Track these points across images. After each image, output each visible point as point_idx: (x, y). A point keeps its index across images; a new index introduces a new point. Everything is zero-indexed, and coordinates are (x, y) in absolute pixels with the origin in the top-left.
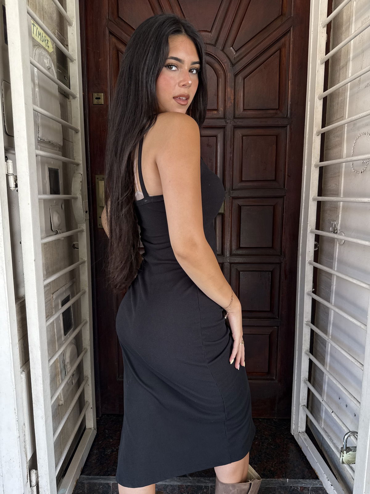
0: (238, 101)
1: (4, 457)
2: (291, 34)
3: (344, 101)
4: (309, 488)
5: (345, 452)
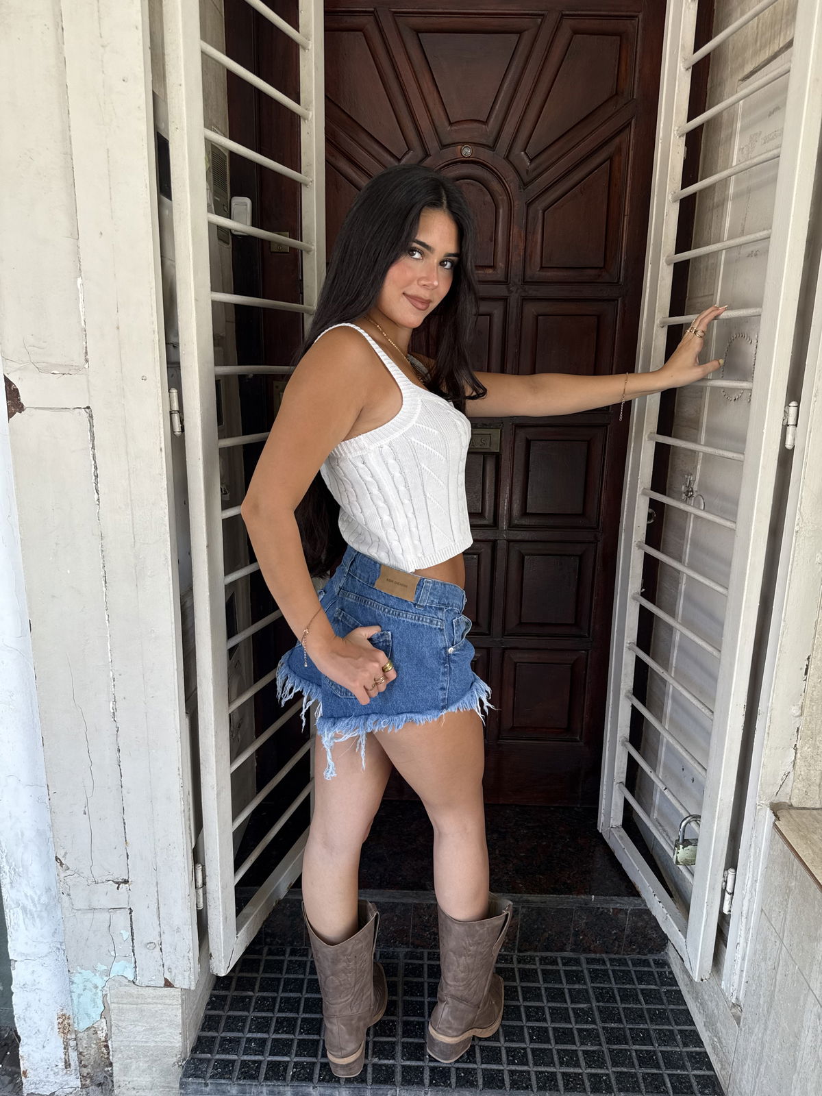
0: (532, 252)
1: (159, 840)
2: (632, 130)
3: (716, 267)
4: (628, 910)
5: (681, 846)
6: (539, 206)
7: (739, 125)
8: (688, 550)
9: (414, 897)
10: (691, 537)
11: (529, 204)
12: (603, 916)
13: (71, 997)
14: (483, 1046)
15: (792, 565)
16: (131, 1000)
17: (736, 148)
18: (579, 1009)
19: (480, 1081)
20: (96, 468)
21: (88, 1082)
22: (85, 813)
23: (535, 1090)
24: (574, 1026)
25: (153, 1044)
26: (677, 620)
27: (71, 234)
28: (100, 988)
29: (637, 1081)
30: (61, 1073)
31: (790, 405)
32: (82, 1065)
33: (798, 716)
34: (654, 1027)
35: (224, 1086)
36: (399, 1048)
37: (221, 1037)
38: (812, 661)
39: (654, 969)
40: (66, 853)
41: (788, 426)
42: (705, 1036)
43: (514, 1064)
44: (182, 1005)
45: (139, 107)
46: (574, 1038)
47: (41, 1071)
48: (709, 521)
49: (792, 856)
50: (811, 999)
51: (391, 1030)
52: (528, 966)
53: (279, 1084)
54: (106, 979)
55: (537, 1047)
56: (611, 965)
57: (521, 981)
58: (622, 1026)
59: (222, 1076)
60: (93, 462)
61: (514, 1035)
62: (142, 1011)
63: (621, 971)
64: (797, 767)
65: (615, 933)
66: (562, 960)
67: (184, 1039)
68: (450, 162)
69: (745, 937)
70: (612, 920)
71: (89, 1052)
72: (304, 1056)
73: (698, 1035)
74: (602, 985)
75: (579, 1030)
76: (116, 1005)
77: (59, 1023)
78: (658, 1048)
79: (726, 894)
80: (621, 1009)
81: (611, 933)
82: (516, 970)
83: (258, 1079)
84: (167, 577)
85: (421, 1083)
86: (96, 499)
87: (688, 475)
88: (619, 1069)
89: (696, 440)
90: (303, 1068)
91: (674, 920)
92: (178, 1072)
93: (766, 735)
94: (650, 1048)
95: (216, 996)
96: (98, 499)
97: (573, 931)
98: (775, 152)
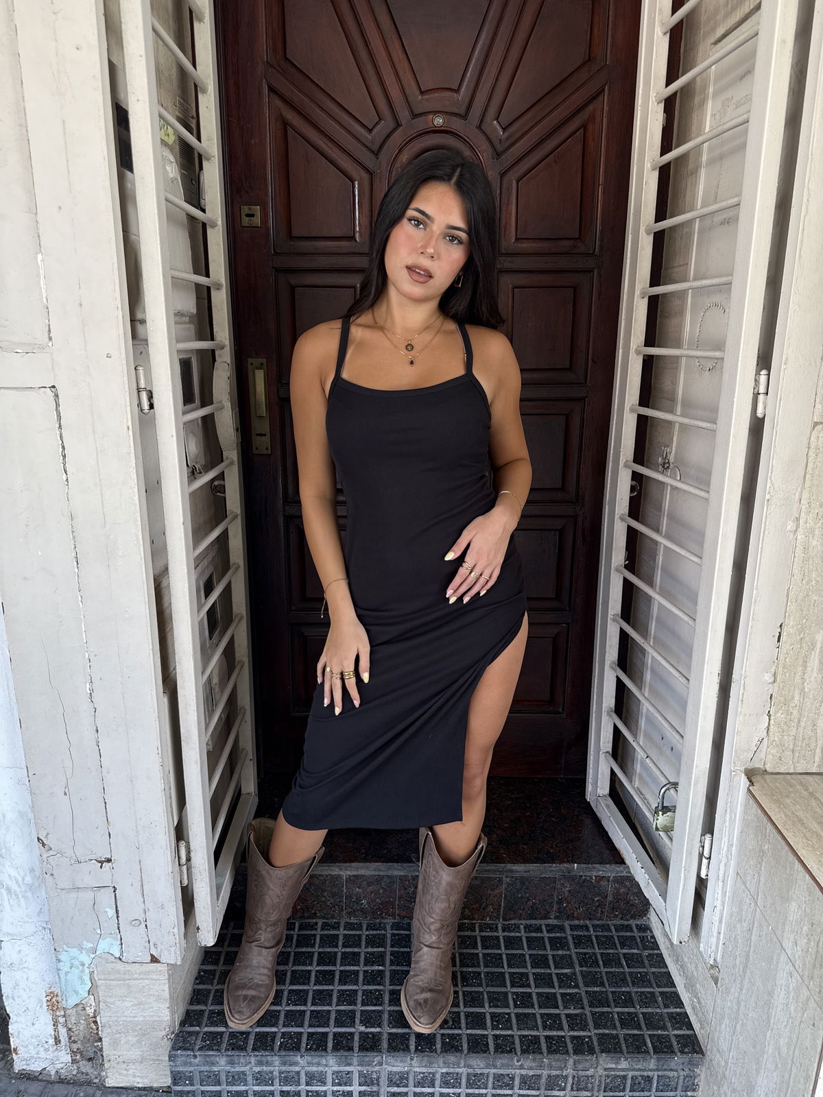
0: (506, 223)
1: (140, 819)
2: (606, 97)
3: (690, 236)
4: (610, 877)
5: (661, 813)
6: (512, 176)
7: (711, 90)
8: (665, 522)
9: (399, 870)
10: (668, 508)
11: (504, 173)
12: (585, 884)
13: (58, 974)
14: (468, 1013)
15: (764, 533)
16: (118, 976)
17: (709, 113)
18: (562, 974)
19: (465, 1046)
20: (63, 448)
21: (78, 1057)
22: (65, 794)
23: (519, 1053)
24: (557, 990)
25: (141, 1019)
26: (655, 590)
27: (30, 209)
28: (87, 966)
29: (619, 1042)
30: (51, 1049)
31: (761, 373)
32: (72, 1041)
33: (771, 683)
34: (636, 990)
35: (213, 1058)
36: (386, 1016)
37: (210, 1010)
38: (785, 628)
39: (636, 934)
40: (48, 834)
41: (759, 394)
42: (685, 997)
43: (498, 1028)
44: (169, 979)
45: (94, 77)
46: (557, 1003)
47: (31, 1047)
48: (685, 491)
49: (765, 820)
50: (783, 958)
51: (377, 999)
52: (513, 934)
53: (267, 1053)
54: (93, 956)
55: (521, 1011)
56: (594, 931)
57: (506, 949)
58: (604, 990)
59: (210, 1049)
60: (61, 442)
61: (498, 1000)
62: (129, 986)
63: (604, 936)
64: (771, 734)
65: (598, 900)
66: (546, 927)
67: (173, 1013)
68: (421, 132)
69: (722, 899)
70: (595, 887)
71: (78, 1028)
72: (292, 1026)
73: (678, 996)
74: (585, 951)
75: (563, 995)
76: (104, 982)
77: (48, 1001)
78: (639, 1010)
79: (704, 859)
80: (603, 973)
81: (593, 900)
82: (501, 938)
83: (246, 1050)
84: (139, 557)
85: (407, 1049)
86: (65, 480)
87: (665, 447)
88: (601, 1031)
89: (671, 411)
90: (291, 1038)
91: (654, 885)
92: (167, 1045)
93: (740, 702)
94: (632, 1010)
95: (204, 971)
96: (67, 480)
97: (556, 899)
98: (745, 116)
